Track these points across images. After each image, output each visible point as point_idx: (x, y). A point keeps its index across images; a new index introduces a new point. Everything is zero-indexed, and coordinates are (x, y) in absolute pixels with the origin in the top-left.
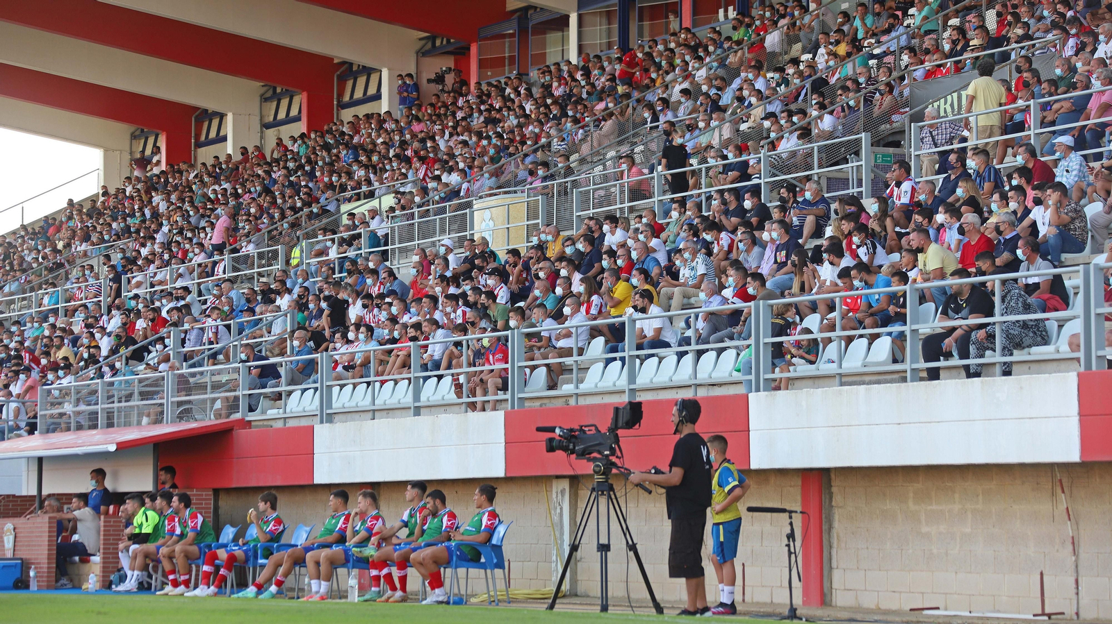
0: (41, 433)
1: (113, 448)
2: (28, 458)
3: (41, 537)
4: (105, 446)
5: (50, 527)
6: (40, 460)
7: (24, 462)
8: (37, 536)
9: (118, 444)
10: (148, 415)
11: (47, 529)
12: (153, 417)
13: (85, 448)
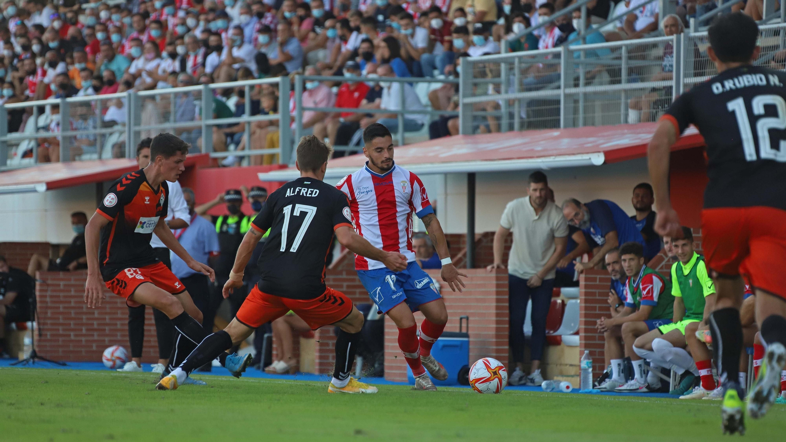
0: (465, 133)
1: (598, 160)
2: (446, 174)
3: (484, 300)
4: (586, 157)
5: (498, 286)
6: (472, 177)
7: (439, 179)
8: (478, 300)
9: (607, 154)
10: (637, 106)
11: (494, 289)
12: (645, 110)
13: (551, 159)
